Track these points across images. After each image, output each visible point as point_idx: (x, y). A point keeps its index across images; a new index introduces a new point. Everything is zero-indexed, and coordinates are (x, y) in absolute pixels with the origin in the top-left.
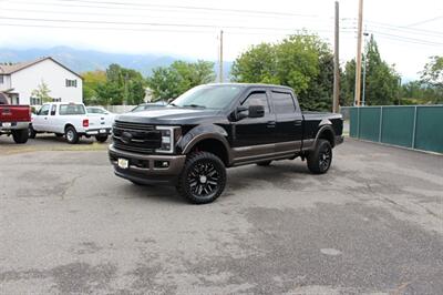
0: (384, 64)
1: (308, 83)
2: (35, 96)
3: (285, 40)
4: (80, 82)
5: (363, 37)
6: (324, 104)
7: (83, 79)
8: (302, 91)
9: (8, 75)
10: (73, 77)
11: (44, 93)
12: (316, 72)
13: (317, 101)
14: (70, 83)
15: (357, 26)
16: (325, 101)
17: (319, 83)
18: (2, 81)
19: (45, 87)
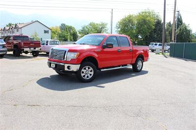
0: (184, 24)
1: (150, 33)
2: (32, 38)
3: (139, 14)
4: (50, 31)
5: (176, 13)
8: (147, 36)
9: (21, 28)
11: (36, 36)
12: (153, 27)
14: (46, 32)
15: (174, 7)
17: (155, 32)
18: (18, 31)
19: (36, 33)
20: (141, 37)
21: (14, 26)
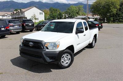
1: (116, 11)
2: (32, 18)
6: (121, 18)
7: (44, 12)
8: (114, 14)
9: (24, 12)
10: (41, 12)
12: (119, 7)
13: (119, 17)
16: (122, 17)
17: (120, 11)
18: (22, 14)
19: (35, 15)
20: (109, 15)
21: (19, 11)
